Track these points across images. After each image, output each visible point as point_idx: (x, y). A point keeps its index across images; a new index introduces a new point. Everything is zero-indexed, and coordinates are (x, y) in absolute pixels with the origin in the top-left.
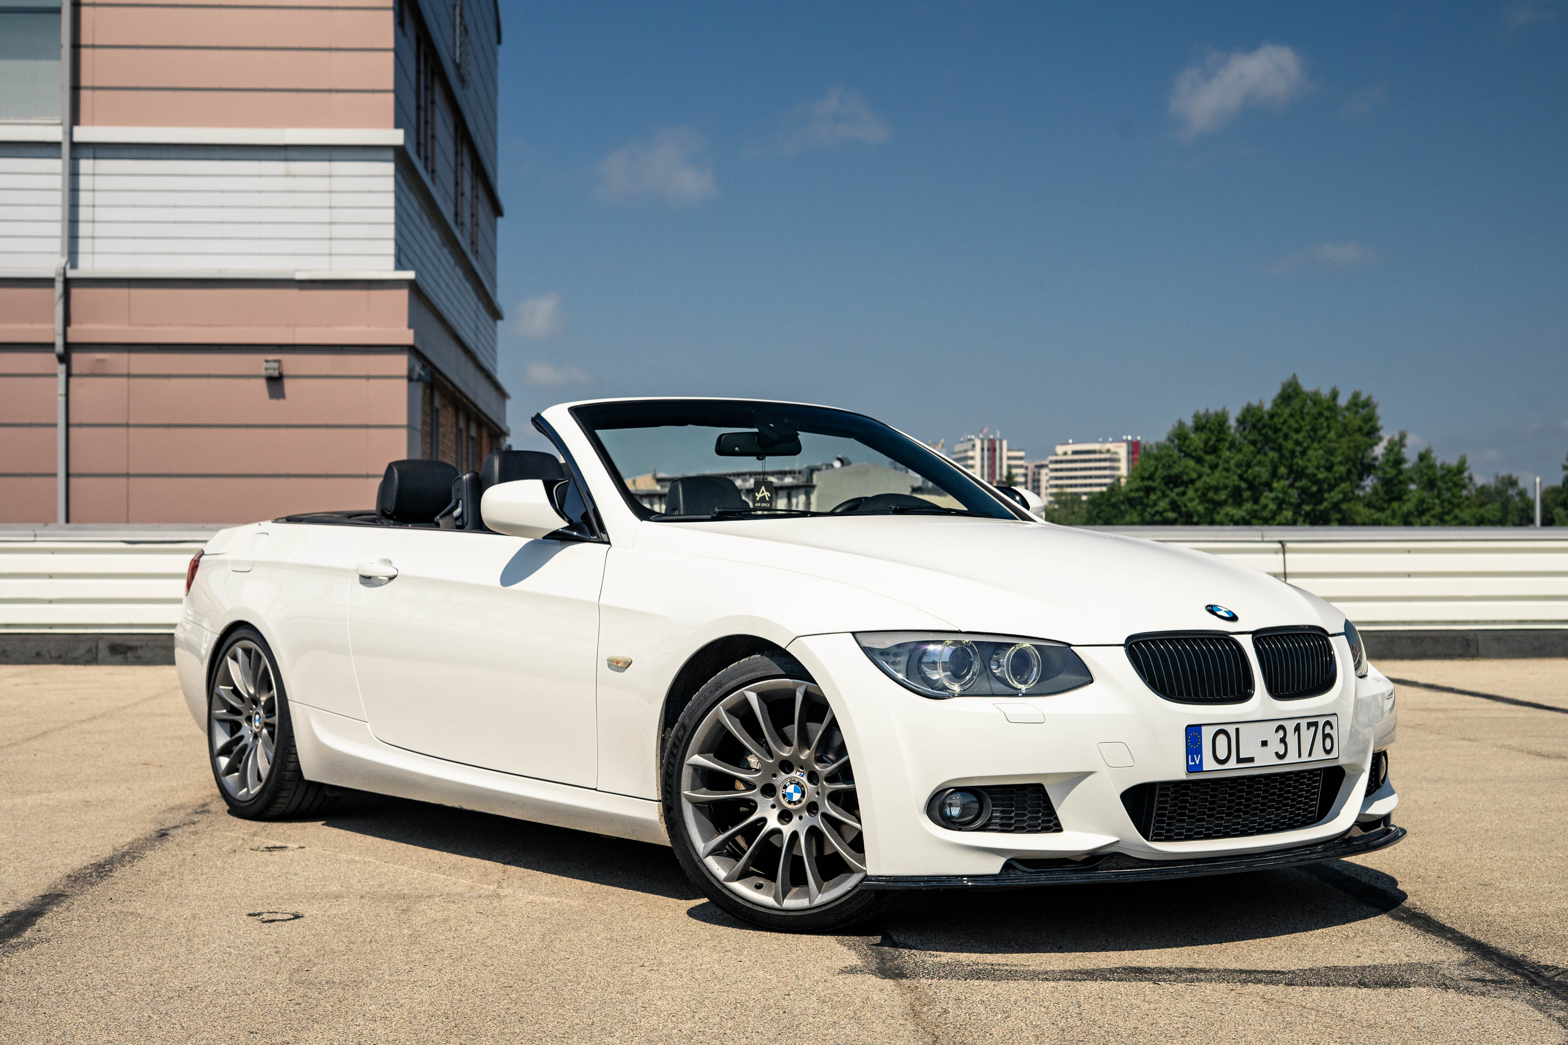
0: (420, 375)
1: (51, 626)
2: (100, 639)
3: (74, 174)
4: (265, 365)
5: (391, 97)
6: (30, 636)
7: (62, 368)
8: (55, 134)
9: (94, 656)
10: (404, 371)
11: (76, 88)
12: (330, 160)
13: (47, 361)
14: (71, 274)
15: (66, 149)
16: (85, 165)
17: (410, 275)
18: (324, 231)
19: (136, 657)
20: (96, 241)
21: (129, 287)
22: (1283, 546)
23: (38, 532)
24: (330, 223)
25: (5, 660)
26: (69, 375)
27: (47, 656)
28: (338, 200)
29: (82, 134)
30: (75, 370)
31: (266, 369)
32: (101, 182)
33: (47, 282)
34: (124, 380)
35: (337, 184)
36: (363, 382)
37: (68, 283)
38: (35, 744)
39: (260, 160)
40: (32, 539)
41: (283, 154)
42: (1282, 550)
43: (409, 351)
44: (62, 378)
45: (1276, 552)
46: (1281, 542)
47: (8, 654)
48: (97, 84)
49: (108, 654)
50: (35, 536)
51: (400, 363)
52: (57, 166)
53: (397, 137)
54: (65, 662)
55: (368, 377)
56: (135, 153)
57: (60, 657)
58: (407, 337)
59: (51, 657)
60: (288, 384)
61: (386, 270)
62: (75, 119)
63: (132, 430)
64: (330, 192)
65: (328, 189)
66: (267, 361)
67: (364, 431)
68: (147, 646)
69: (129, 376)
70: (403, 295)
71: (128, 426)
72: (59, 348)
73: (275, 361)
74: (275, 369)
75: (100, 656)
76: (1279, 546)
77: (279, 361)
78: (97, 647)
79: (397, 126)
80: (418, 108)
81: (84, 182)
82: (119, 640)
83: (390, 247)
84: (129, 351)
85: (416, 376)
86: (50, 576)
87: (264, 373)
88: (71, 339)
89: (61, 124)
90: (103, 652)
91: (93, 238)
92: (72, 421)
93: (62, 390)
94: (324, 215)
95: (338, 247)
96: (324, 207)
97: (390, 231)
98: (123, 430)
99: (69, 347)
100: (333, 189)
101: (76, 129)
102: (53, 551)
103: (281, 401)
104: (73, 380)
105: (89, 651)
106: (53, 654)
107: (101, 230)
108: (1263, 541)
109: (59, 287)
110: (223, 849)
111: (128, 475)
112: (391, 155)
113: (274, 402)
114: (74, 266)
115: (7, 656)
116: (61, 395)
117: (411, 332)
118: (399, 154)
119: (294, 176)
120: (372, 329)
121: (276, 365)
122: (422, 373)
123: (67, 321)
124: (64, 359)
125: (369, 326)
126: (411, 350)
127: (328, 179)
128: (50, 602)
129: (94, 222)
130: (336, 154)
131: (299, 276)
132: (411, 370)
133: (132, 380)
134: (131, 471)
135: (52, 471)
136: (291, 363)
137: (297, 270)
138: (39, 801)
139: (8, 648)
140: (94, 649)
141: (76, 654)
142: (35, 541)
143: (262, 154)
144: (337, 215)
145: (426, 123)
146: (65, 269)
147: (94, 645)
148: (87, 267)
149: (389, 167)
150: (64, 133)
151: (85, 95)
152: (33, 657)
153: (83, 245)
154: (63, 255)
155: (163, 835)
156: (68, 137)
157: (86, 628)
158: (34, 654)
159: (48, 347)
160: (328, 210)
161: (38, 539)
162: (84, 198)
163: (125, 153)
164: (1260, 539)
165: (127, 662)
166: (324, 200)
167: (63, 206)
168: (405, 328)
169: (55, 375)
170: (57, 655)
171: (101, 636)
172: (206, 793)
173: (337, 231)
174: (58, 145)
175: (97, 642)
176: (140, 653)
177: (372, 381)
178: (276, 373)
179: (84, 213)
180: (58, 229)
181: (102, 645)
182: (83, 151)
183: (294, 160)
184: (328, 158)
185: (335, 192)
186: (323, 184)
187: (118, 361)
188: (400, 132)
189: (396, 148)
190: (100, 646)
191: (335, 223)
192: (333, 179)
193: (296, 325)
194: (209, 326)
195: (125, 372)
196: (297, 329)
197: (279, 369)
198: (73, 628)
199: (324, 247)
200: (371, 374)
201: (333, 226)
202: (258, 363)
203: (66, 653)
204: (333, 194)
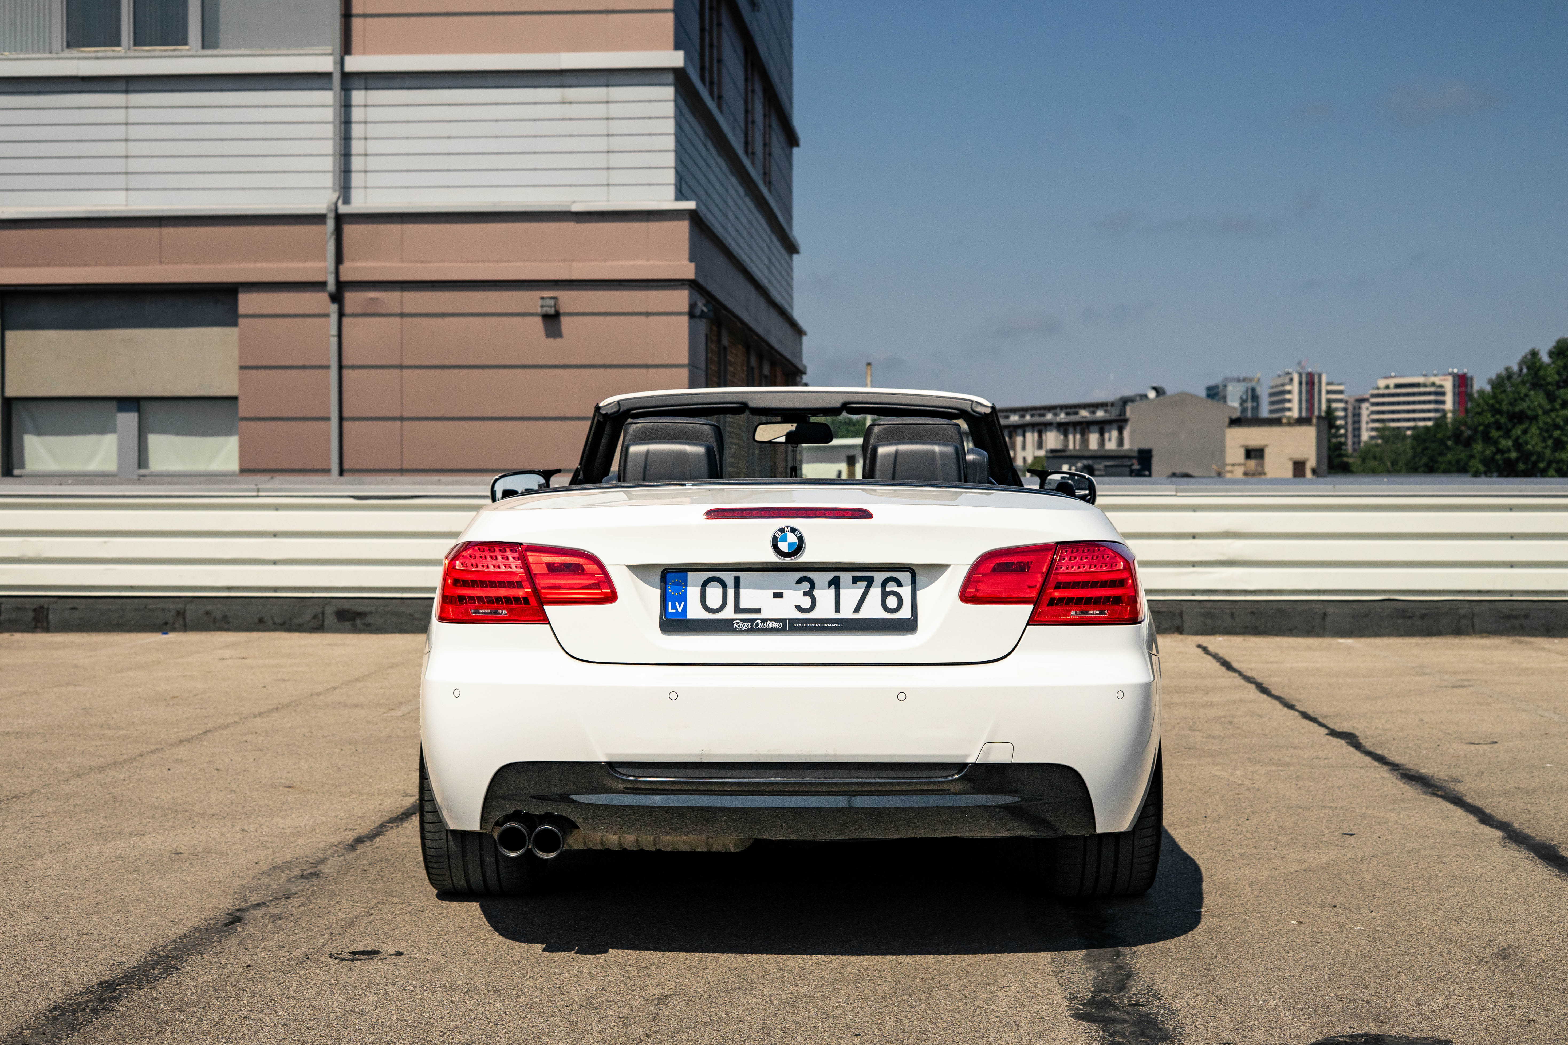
0: (702, 311)
1: (275, 589)
2: (327, 604)
3: (347, 106)
4: (540, 302)
5: (671, 16)
6: (253, 600)
7: (334, 307)
8: (325, 64)
9: (320, 623)
10: (685, 308)
11: (347, 16)
12: (607, 86)
13: (320, 301)
14: (343, 209)
15: (337, 79)
16: (358, 96)
17: (691, 205)
18: (601, 161)
19: (364, 624)
20: (369, 174)
21: (402, 223)
23: (260, 487)
24: (608, 152)
25: (226, 626)
26: (341, 315)
27: (271, 622)
28: (616, 127)
29: (355, 63)
30: (348, 310)
31: (542, 307)
32: (373, 114)
33: (318, 219)
34: (397, 320)
35: (615, 110)
36: (642, 319)
37: (340, 219)
38: (182, 752)
39: (535, 87)
40: (255, 494)
41: (558, 80)
43: (690, 286)
44: (334, 318)
47: (230, 620)
48: (368, 11)
49: (336, 620)
50: (258, 490)
51: (681, 299)
52: (327, 97)
53: (676, 59)
54: (289, 630)
55: (647, 314)
56: (408, 83)
57: (284, 623)
58: (688, 271)
59: (274, 624)
60: (565, 321)
61: (666, 200)
62: (347, 48)
63: (405, 371)
64: (608, 119)
65: (605, 116)
66: (542, 298)
67: (644, 370)
68: (377, 612)
69: (402, 315)
70: (684, 226)
71: (401, 367)
72: (331, 286)
73: (551, 298)
74: (551, 307)
75: (326, 623)
77: (555, 298)
78: (323, 613)
79: (677, 47)
80: (702, 30)
81: (357, 114)
82: (347, 606)
83: (670, 176)
84: (402, 290)
85: (698, 312)
86: (275, 535)
87: (539, 310)
88: (344, 277)
89: (331, 54)
90: (330, 619)
91: (365, 172)
92: (344, 363)
93: (334, 331)
94: (602, 144)
95: (616, 177)
96: (601, 135)
97: (670, 159)
98: (397, 372)
99: (342, 286)
100: (610, 116)
101: (347, 58)
102: (277, 508)
103: (558, 340)
104: (345, 320)
105: (315, 617)
106: (277, 620)
107: (373, 163)
109: (331, 224)
110: (295, 954)
111: (402, 419)
112: (671, 78)
113: (551, 340)
114: (347, 201)
115: (229, 623)
116: (334, 336)
117: (693, 265)
118: (679, 77)
119: (571, 103)
120: (651, 262)
121: (552, 302)
122: (705, 310)
123: (339, 259)
124: (337, 298)
125: (648, 260)
126: (693, 285)
127: (605, 105)
128: (275, 562)
129: (366, 155)
130: (613, 79)
131: (575, 208)
132: (692, 306)
133: (406, 319)
134: (405, 415)
135: (325, 415)
136: (568, 300)
137: (574, 202)
138: (119, 852)
139: (229, 614)
140: (320, 616)
141: (300, 620)
142: (257, 496)
143: (537, 80)
144: (616, 143)
145: (711, 46)
146: (336, 204)
147: (320, 610)
148: (360, 203)
149: (669, 92)
150: (335, 63)
151: (357, 24)
152: (255, 623)
153: (356, 179)
154: (334, 191)
155: (235, 919)
156: (338, 67)
157: (313, 592)
158: (256, 620)
159: (318, 286)
160: (605, 138)
161: (261, 494)
162: (357, 130)
163: (397, 83)
165: (355, 630)
166: (601, 127)
167: (334, 139)
168: (686, 262)
169: (327, 315)
170: (281, 621)
171: (328, 600)
172: (333, 840)
173: (616, 160)
174: (328, 75)
175: (323, 608)
176: (369, 619)
177: (651, 318)
178: (552, 311)
179: (356, 147)
180: (329, 163)
181: (329, 610)
182: (355, 82)
183: (570, 86)
184: (605, 83)
185: (612, 119)
186: (600, 110)
187: (391, 299)
188: (680, 54)
189: (676, 71)
190: (327, 612)
191: (613, 152)
192: (610, 105)
193: (572, 260)
194: (483, 262)
195: (398, 311)
196: (574, 264)
197: (555, 306)
198: (298, 592)
199: (601, 177)
200: (651, 310)
201: (610, 154)
202: (533, 300)
203: (291, 619)
204: (610, 121)
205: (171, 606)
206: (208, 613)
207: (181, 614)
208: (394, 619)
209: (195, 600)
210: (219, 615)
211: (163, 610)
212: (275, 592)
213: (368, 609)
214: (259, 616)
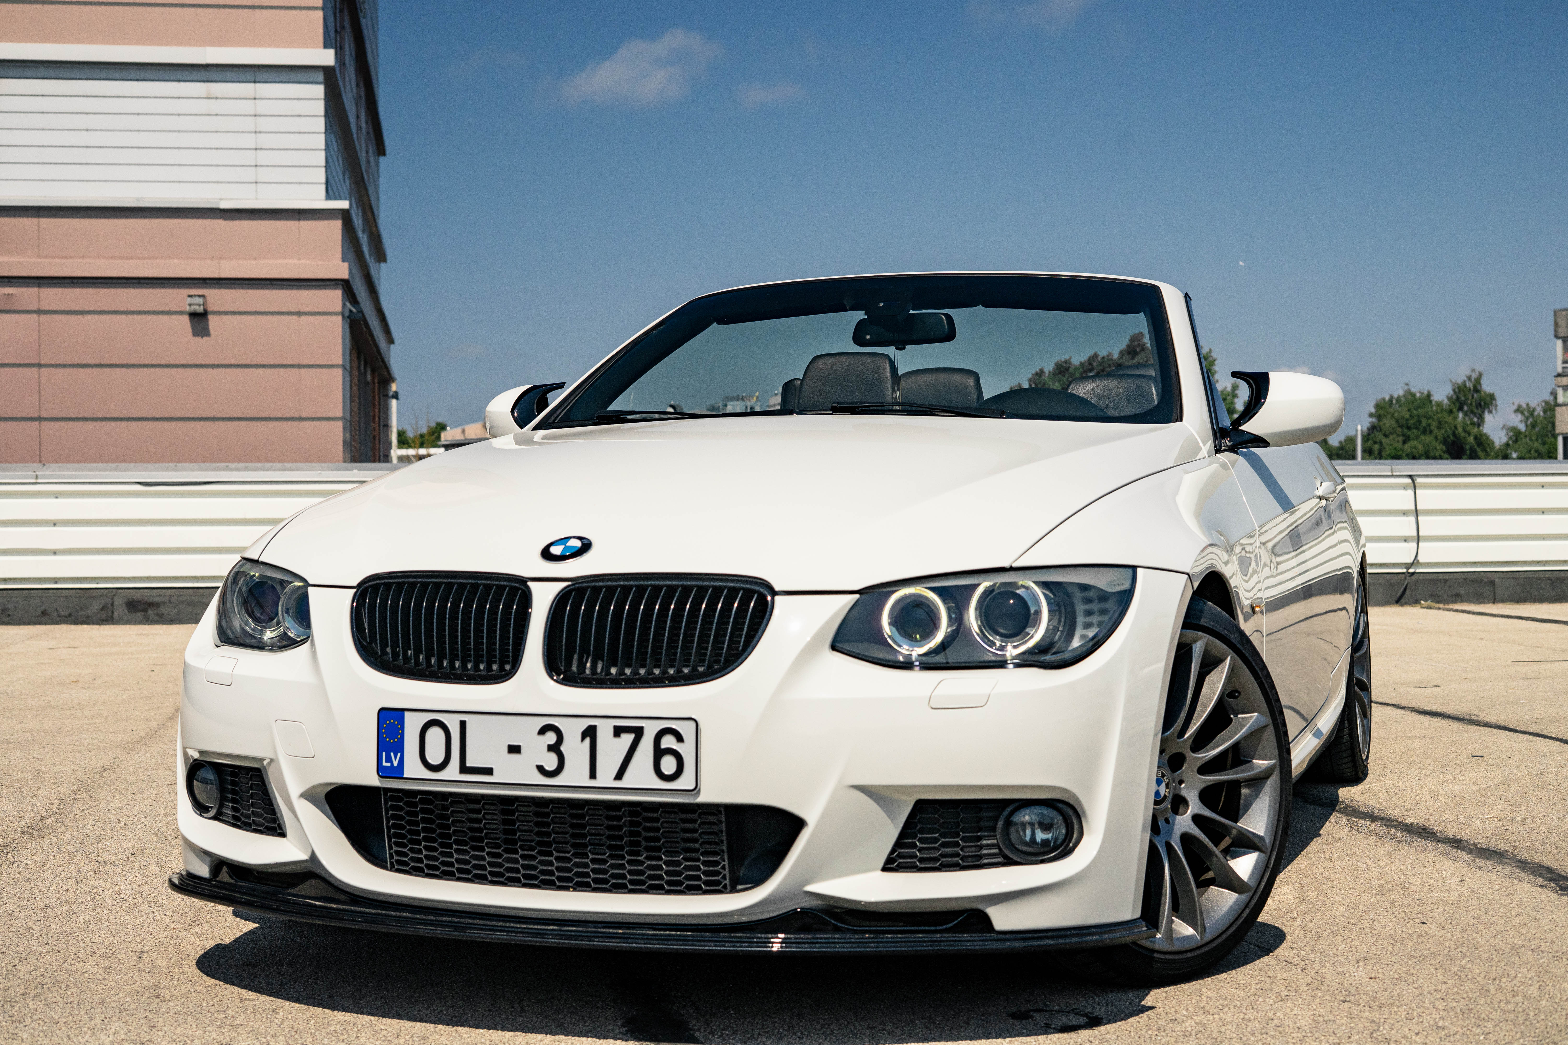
0: (351, 311)
1: (56, 580)
2: (115, 595)
4: (189, 300)
5: (320, 14)
6: (33, 592)
9: (110, 614)
10: (338, 308)
12: (255, 82)
17: (344, 204)
18: (249, 157)
19: (157, 615)
20: (1, 166)
21: (39, 216)
22: (1413, 481)
23: (41, 472)
24: (256, 149)
25: (6, 619)
27: (55, 614)
28: (264, 124)
31: (190, 305)
32: (5, 103)
34: (35, 316)
35: (262, 107)
36: (294, 318)
39: (179, 81)
40: (34, 481)
41: (203, 74)
42: (1412, 484)
43: (343, 286)
45: (1405, 487)
46: (1410, 476)
47: (11, 613)
49: (126, 611)
50: (37, 477)
51: (334, 298)
53: (327, 57)
54: (76, 622)
55: (299, 314)
56: (42, 72)
57: (70, 615)
58: (341, 270)
59: (59, 616)
60: (212, 320)
61: (317, 199)
63: (43, 370)
64: (255, 116)
65: (253, 113)
66: (190, 296)
67: (295, 371)
68: (170, 602)
69: (39, 312)
70: (337, 225)
71: (39, 366)
73: (199, 296)
74: (200, 305)
75: (116, 614)
76: (1409, 481)
77: (202, 296)
78: (112, 604)
79: (326, 46)
80: (336, 31)
82: (137, 595)
83: (320, 175)
84: (39, 286)
85: (347, 313)
86: (54, 523)
87: (188, 309)
90: (120, 610)
94: (249, 141)
95: (264, 175)
96: (250, 132)
97: (320, 158)
98: (35, 370)
100: (257, 114)
102: (57, 495)
103: (206, 339)
105: (104, 608)
106: (62, 613)
107: (5, 154)
108: (1392, 476)
111: (40, 419)
112: (320, 76)
113: (198, 339)
117: (346, 265)
118: (329, 76)
119: (216, 98)
120: (303, 262)
121: (201, 300)
122: (354, 310)
125: (300, 259)
126: (345, 285)
127: (253, 101)
128: (55, 552)
130: (260, 75)
131: (224, 205)
132: (344, 305)
133: (44, 317)
134: (43, 415)
136: (216, 298)
137: (221, 199)
140: (109, 606)
141: (88, 612)
142: (36, 483)
143: (180, 74)
144: (264, 140)
147: (110, 601)
149: (319, 90)
152: (38, 616)
157: (97, 583)
158: (40, 613)
160: (253, 135)
161: (39, 481)
163: (31, 72)
164: (1390, 474)
165: (148, 621)
166: (249, 124)
168: (339, 262)
170: (67, 614)
171: (114, 591)
173: (263, 157)
175: (113, 599)
176: (162, 610)
177: (303, 318)
178: (200, 309)
181: (119, 602)
183: (216, 82)
184: (253, 80)
185: (260, 116)
186: (248, 107)
187: (27, 295)
188: (331, 52)
189: (325, 69)
190: (116, 603)
191: (261, 149)
192: (257, 101)
193: (221, 258)
194: (126, 258)
195: (35, 308)
196: (223, 262)
197: (203, 305)
198: (81, 583)
199: (249, 174)
200: (303, 310)
201: (258, 151)
202: (181, 299)
203: (77, 611)
204: (258, 118)
208: (189, 609)
212: (56, 583)
213: (161, 599)
214: (42, 608)
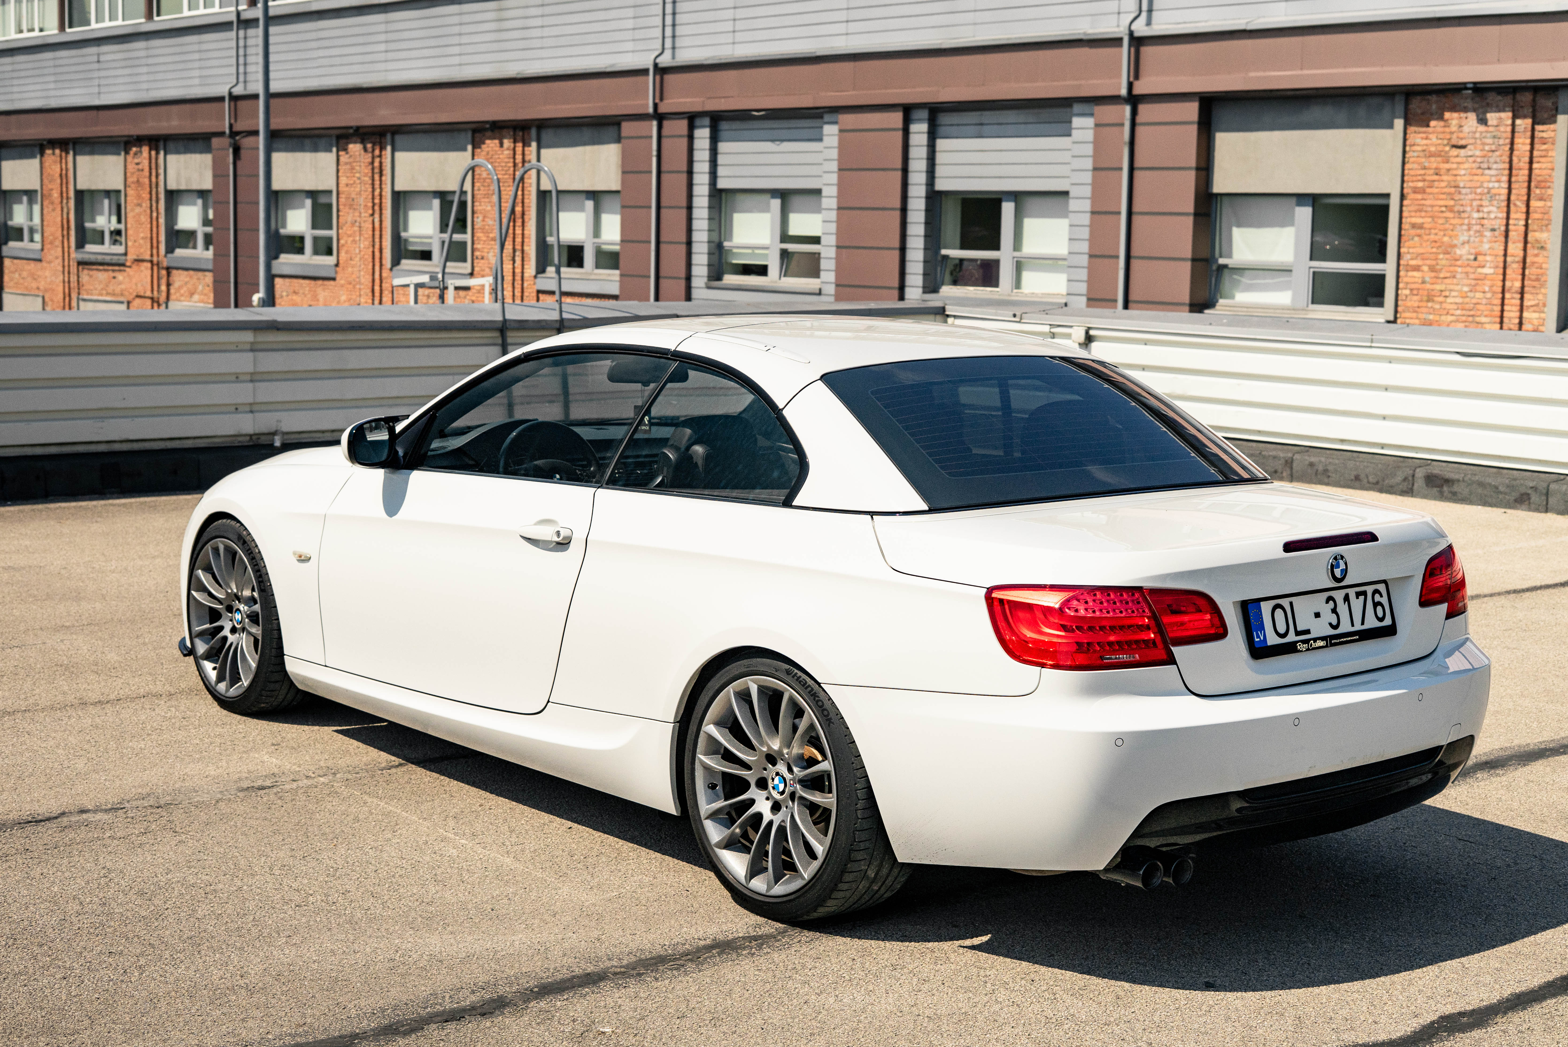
1: (1383, 446)
9: (1410, 486)
19: (1451, 492)
23: (1375, 337)
25: (1326, 480)
27: (1366, 480)
40: (1369, 344)
49: (1425, 485)
50: (1372, 341)
54: (1381, 491)
57: (1377, 483)
59: (1368, 482)
68: (1463, 481)
75: (1415, 486)
78: (1413, 476)
82: (1437, 470)
86: (1389, 388)
90: (1420, 483)
102: (1390, 360)
105: (1405, 479)
106: (1371, 479)
115: (1329, 477)
128: (1384, 418)
139: (1330, 468)
140: (1410, 478)
141: (1391, 482)
142: (1371, 347)
147: (1412, 471)
152: (1350, 480)
158: (1353, 478)
161: (1373, 345)
165: (1442, 497)
170: (1374, 481)
175: (1416, 469)
176: (1456, 488)
181: (1420, 473)
190: (1416, 475)
198: (1403, 451)
205: (1282, 455)
206: (1311, 465)
207: (1289, 463)
208: (1480, 490)
209: (1312, 449)
210: (1321, 468)
211: (1275, 457)
212: (1382, 448)
213: (1456, 477)
214: (1355, 473)
